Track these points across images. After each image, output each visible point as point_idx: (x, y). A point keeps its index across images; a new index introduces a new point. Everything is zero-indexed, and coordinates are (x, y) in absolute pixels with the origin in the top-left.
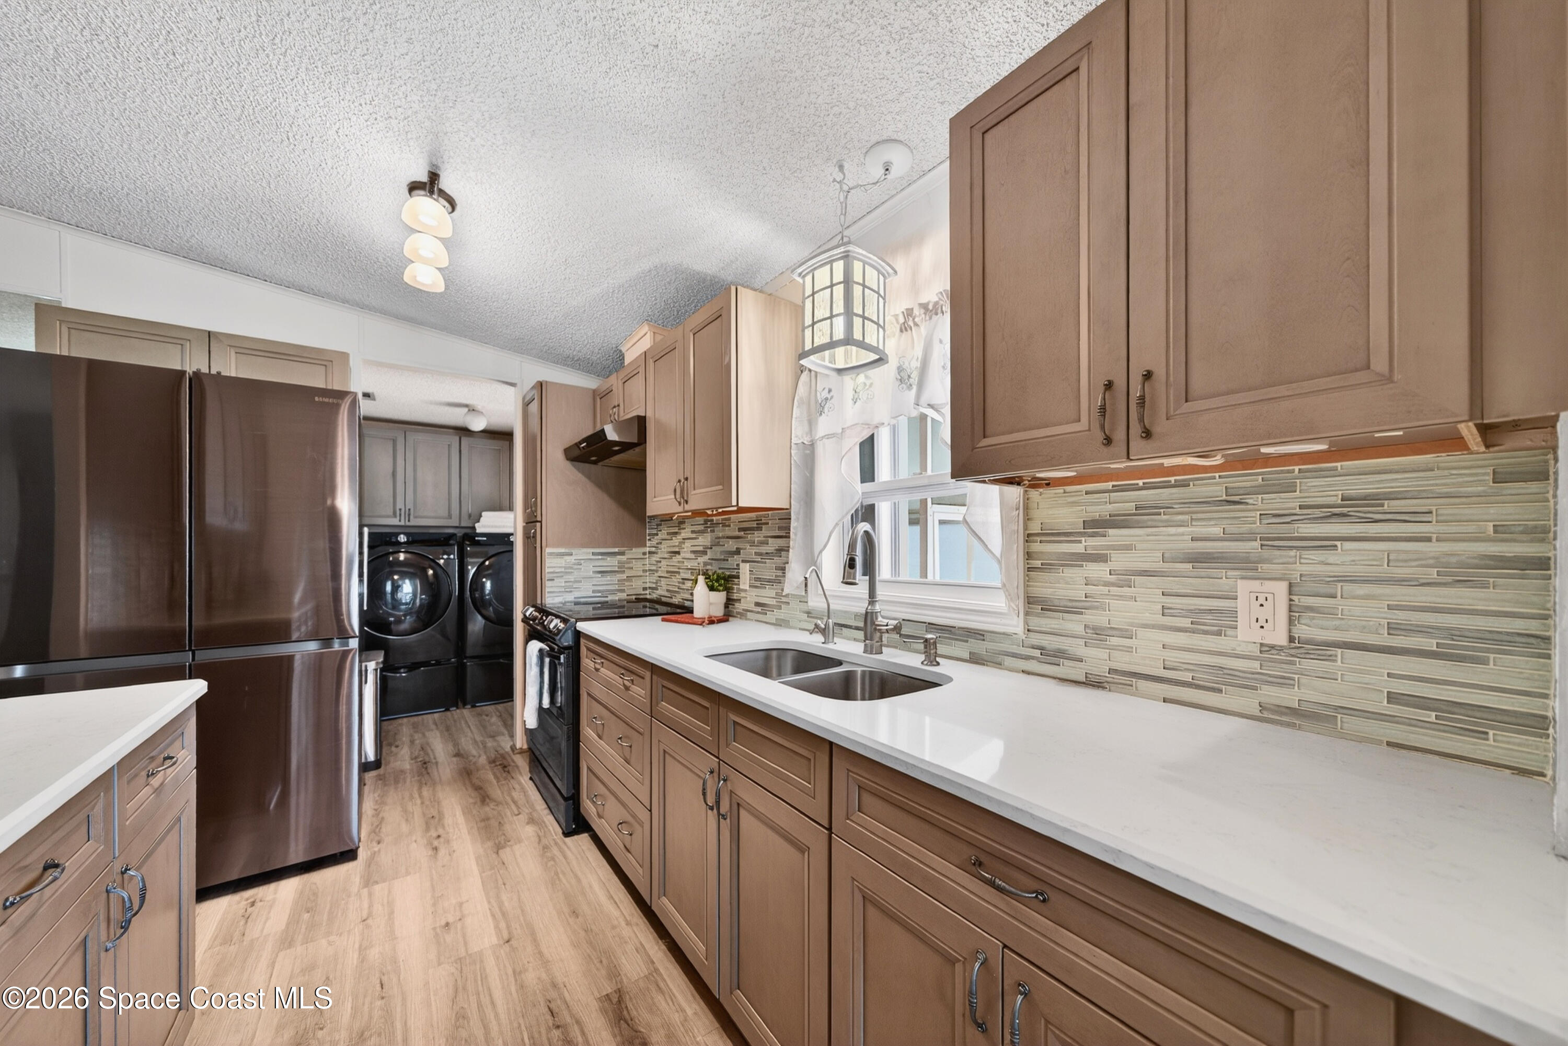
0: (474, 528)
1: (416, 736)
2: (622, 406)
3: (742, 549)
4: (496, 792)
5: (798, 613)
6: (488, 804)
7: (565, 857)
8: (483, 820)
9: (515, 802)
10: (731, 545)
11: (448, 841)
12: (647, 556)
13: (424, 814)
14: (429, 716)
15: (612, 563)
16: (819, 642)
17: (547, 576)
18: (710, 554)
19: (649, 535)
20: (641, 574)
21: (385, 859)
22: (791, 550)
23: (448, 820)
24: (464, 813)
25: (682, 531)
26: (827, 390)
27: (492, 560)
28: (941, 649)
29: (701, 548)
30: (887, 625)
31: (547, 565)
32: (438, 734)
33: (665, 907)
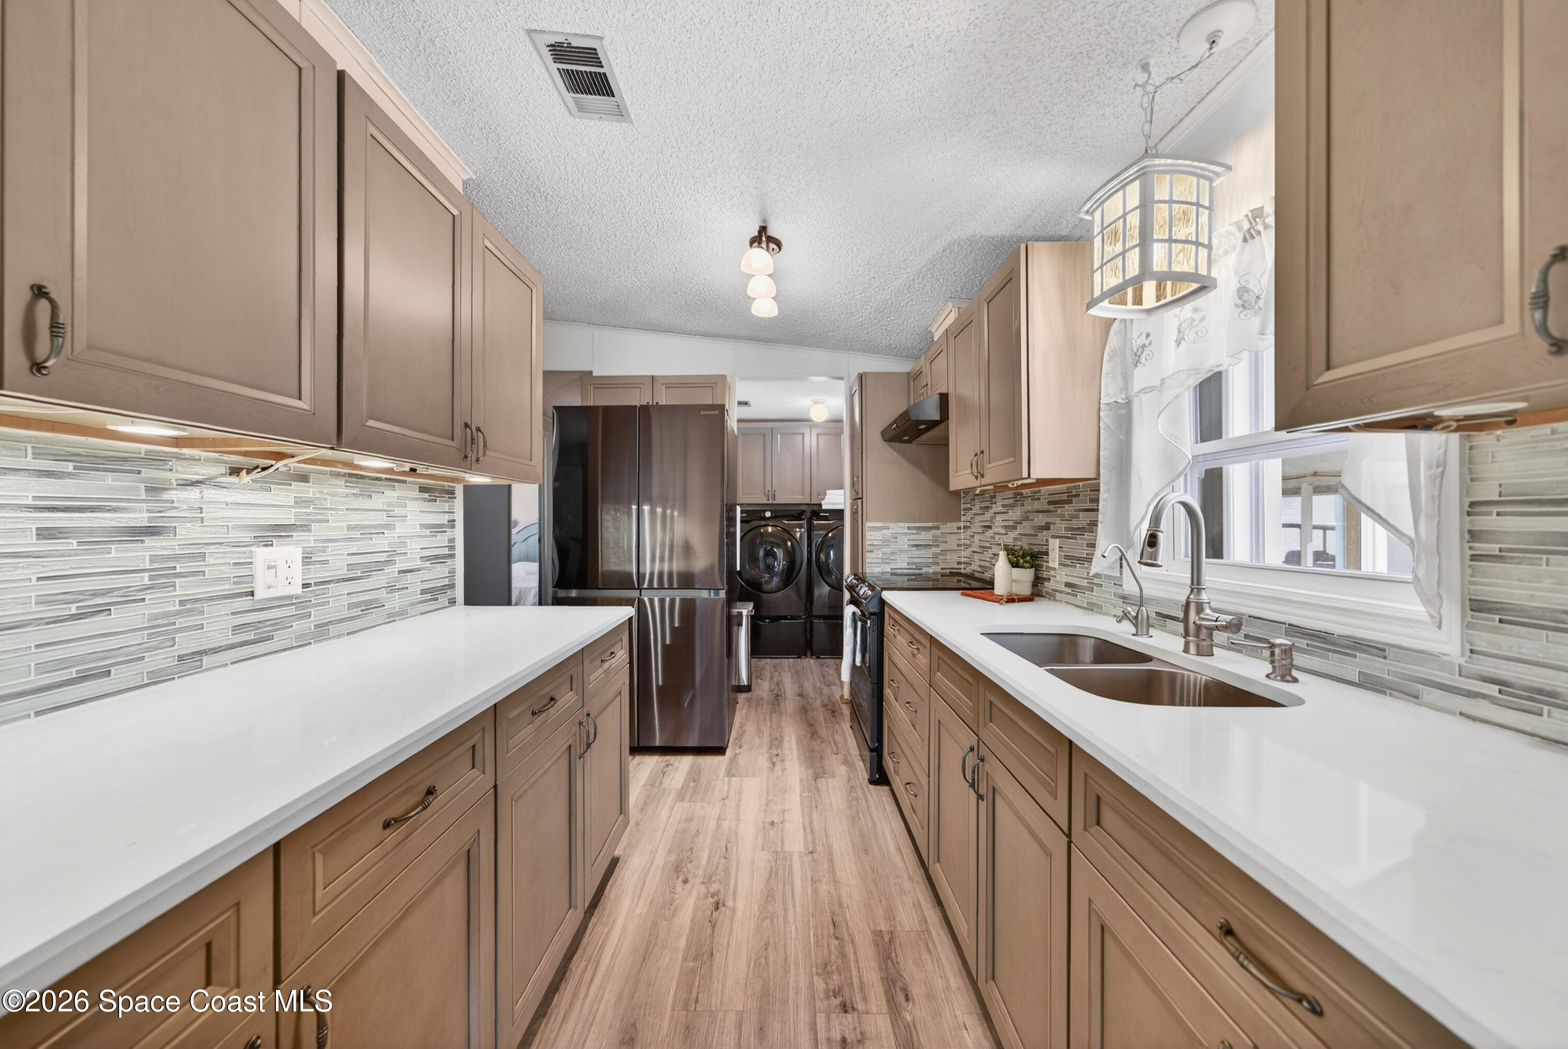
0: (820, 505)
1: (776, 674)
2: (929, 385)
3: (1051, 523)
4: (824, 733)
5: (1113, 597)
6: (816, 740)
7: (866, 801)
8: (810, 751)
9: (835, 743)
10: (1041, 520)
11: (783, 761)
12: (962, 531)
13: (771, 735)
14: (785, 660)
15: (926, 537)
16: (1127, 633)
17: (868, 548)
18: (1020, 530)
19: (964, 510)
20: (956, 548)
21: (742, 760)
22: (1099, 525)
23: (786, 745)
24: (797, 742)
25: (993, 505)
26: (1144, 336)
27: (835, 531)
28: (1299, 659)
29: (1011, 523)
30: (1216, 621)
31: (868, 538)
32: (789, 676)
33: (937, 870)
